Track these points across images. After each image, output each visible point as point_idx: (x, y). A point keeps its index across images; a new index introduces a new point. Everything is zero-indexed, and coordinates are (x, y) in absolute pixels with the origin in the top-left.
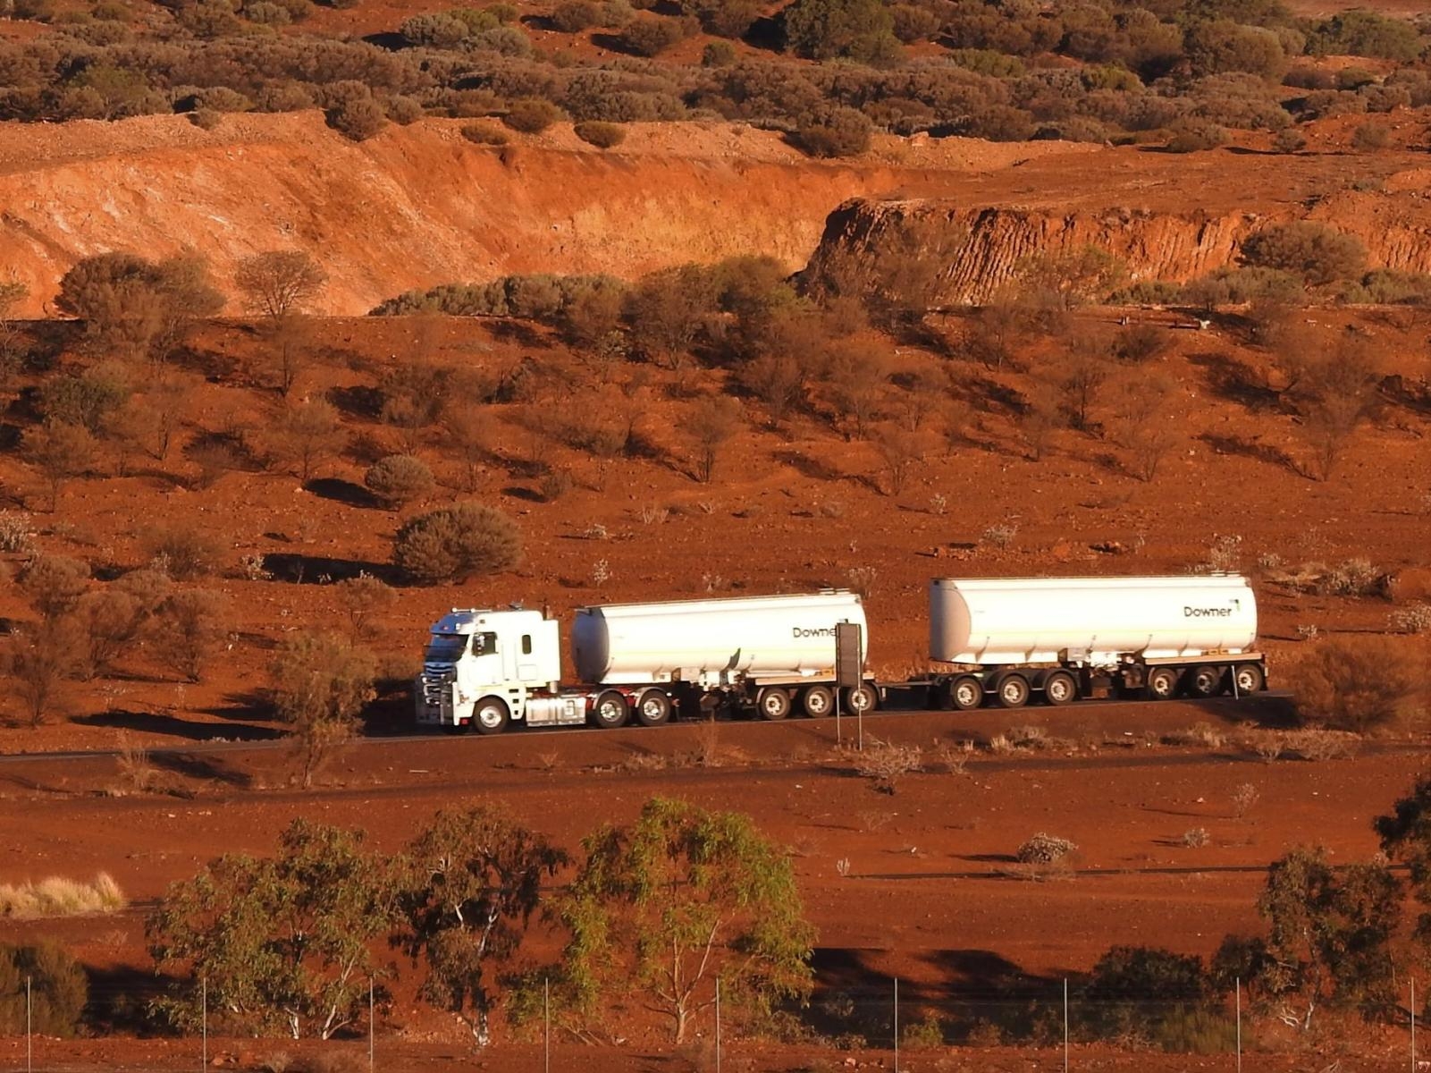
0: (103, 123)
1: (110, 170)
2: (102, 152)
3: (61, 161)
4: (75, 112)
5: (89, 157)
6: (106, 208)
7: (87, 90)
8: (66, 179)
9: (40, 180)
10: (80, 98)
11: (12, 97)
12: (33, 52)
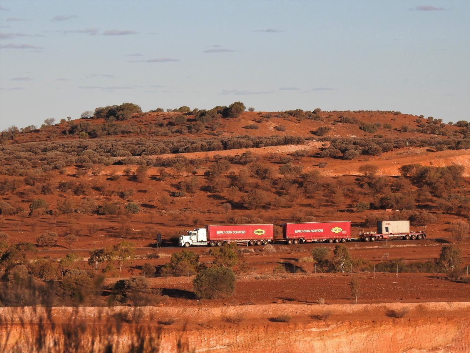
0: (465, 150)
1: (466, 156)
2: (465, 154)
3: (459, 155)
4: (461, 148)
5: (463, 155)
6: (466, 161)
7: (462, 145)
8: (460, 157)
9: (457, 158)
10: (461, 146)
11: (451, 146)
12: (453, 140)
